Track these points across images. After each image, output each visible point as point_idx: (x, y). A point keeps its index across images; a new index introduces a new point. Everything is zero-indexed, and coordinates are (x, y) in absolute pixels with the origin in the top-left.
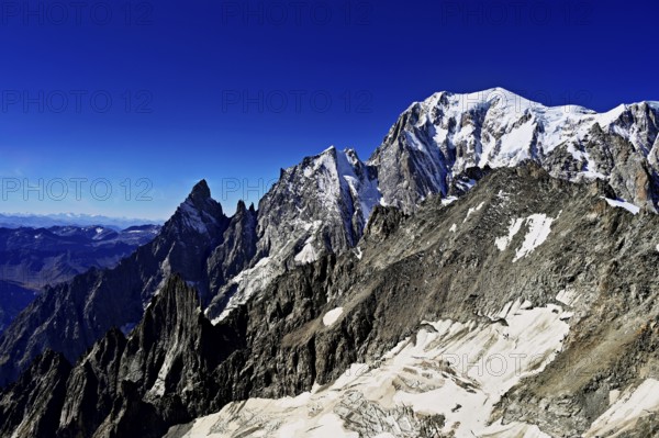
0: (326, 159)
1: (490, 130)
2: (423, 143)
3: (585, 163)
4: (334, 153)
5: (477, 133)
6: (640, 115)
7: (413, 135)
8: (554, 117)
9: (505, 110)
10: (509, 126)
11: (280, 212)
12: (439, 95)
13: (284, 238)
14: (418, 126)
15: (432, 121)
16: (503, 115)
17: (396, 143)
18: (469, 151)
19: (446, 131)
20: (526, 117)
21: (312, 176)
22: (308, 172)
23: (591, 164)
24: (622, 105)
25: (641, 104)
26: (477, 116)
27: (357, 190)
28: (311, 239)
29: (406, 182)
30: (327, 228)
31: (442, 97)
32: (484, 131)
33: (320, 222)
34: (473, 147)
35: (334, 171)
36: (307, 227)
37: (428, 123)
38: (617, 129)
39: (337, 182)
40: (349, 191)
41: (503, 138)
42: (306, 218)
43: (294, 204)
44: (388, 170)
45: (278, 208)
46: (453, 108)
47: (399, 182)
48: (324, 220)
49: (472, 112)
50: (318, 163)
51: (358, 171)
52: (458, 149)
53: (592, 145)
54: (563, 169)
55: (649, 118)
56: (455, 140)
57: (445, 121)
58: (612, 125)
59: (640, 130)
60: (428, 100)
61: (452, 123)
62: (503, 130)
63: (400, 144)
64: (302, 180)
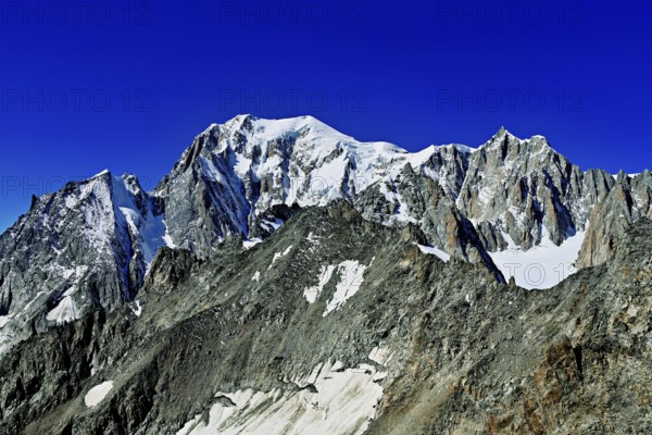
0: (97, 185)
1: (299, 163)
2: (222, 172)
3: (397, 206)
4: (109, 179)
5: (284, 166)
6: (449, 157)
7: (210, 163)
8: (366, 153)
9: (316, 142)
10: (320, 160)
11: (28, 253)
12: (243, 117)
13: (33, 288)
14: (217, 152)
15: (233, 148)
16: (313, 147)
17: (189, 171)
18: (275, 186)
19: (250, 161)
20: (338, 152)
21: (78, 207)
22: (71, 202)
23: (404, 207)
24: (432, 146)
25: (449, 147)
26: (285, 145)
27: (138, 227)
28: (72, 290)
29: (200, 220)
30: (94, 275)
31: (245, 120)
32: (292, 163)
33: (85, 268)
34: (281, 181)
35: (107, 202)
36: (67, 274)
37: (228, 150)
38: (428, 171)
39: (112, 215)
40: (127, 228)
41: (314, 172)
42: (66, 263)
43: (49, 243)
44: (179, 203)
45: (25, 248)
46: (258, 135)
47: (192, 219)
48: (91, 266)
49: (279, 141)
50: (85, 190)
51: (139, 203)
52: (263, 183)
53: (404, 186)
54: (375, 210)
55: (456, 161)
56: (260, 171)
57: (249, 149)
58: (423, 166)
59: (449, 174)
60: (229, 123)
61: (256, 152)
62: (313, 163)
63: (195, 173)
64: (63, 212)
